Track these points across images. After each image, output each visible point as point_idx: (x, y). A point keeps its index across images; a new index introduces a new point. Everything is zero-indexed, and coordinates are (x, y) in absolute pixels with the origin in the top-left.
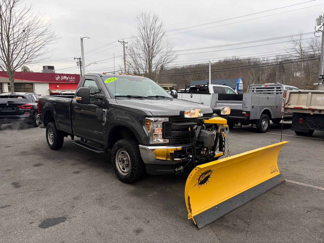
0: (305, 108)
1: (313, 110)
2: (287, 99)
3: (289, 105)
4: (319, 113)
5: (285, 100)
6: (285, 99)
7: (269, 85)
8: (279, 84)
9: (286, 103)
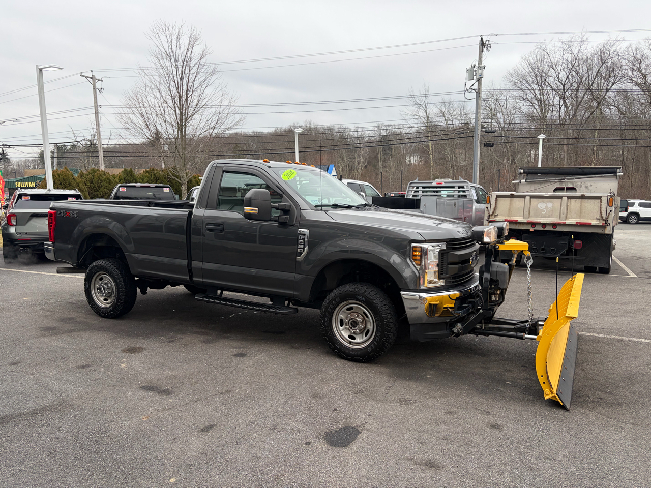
0: (522, 221)
1: (534, 224)
2: (493, 207)
3: (495, 216)
4: (542, 229)
5: (489, 208)
6: (489, 206)
7: (444, 182)
8: (463, 180)
9: (491, 213)
